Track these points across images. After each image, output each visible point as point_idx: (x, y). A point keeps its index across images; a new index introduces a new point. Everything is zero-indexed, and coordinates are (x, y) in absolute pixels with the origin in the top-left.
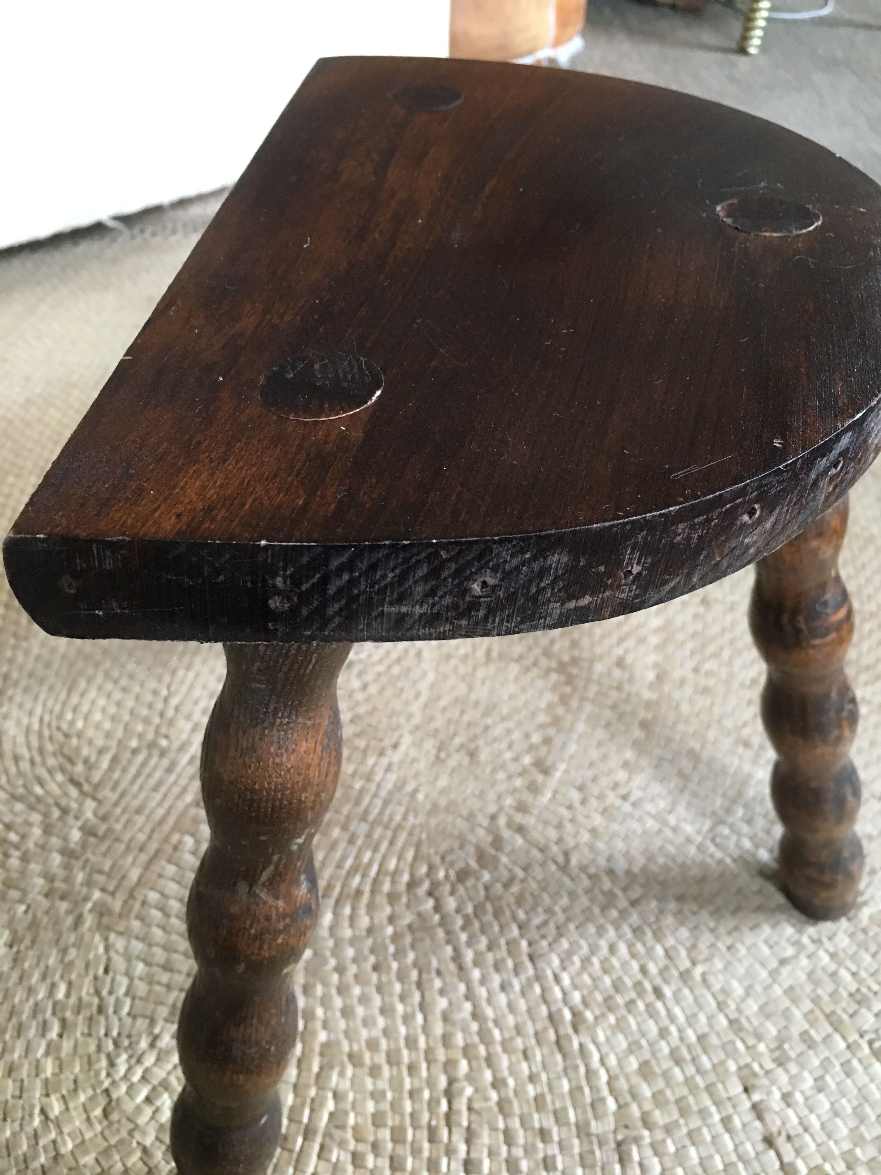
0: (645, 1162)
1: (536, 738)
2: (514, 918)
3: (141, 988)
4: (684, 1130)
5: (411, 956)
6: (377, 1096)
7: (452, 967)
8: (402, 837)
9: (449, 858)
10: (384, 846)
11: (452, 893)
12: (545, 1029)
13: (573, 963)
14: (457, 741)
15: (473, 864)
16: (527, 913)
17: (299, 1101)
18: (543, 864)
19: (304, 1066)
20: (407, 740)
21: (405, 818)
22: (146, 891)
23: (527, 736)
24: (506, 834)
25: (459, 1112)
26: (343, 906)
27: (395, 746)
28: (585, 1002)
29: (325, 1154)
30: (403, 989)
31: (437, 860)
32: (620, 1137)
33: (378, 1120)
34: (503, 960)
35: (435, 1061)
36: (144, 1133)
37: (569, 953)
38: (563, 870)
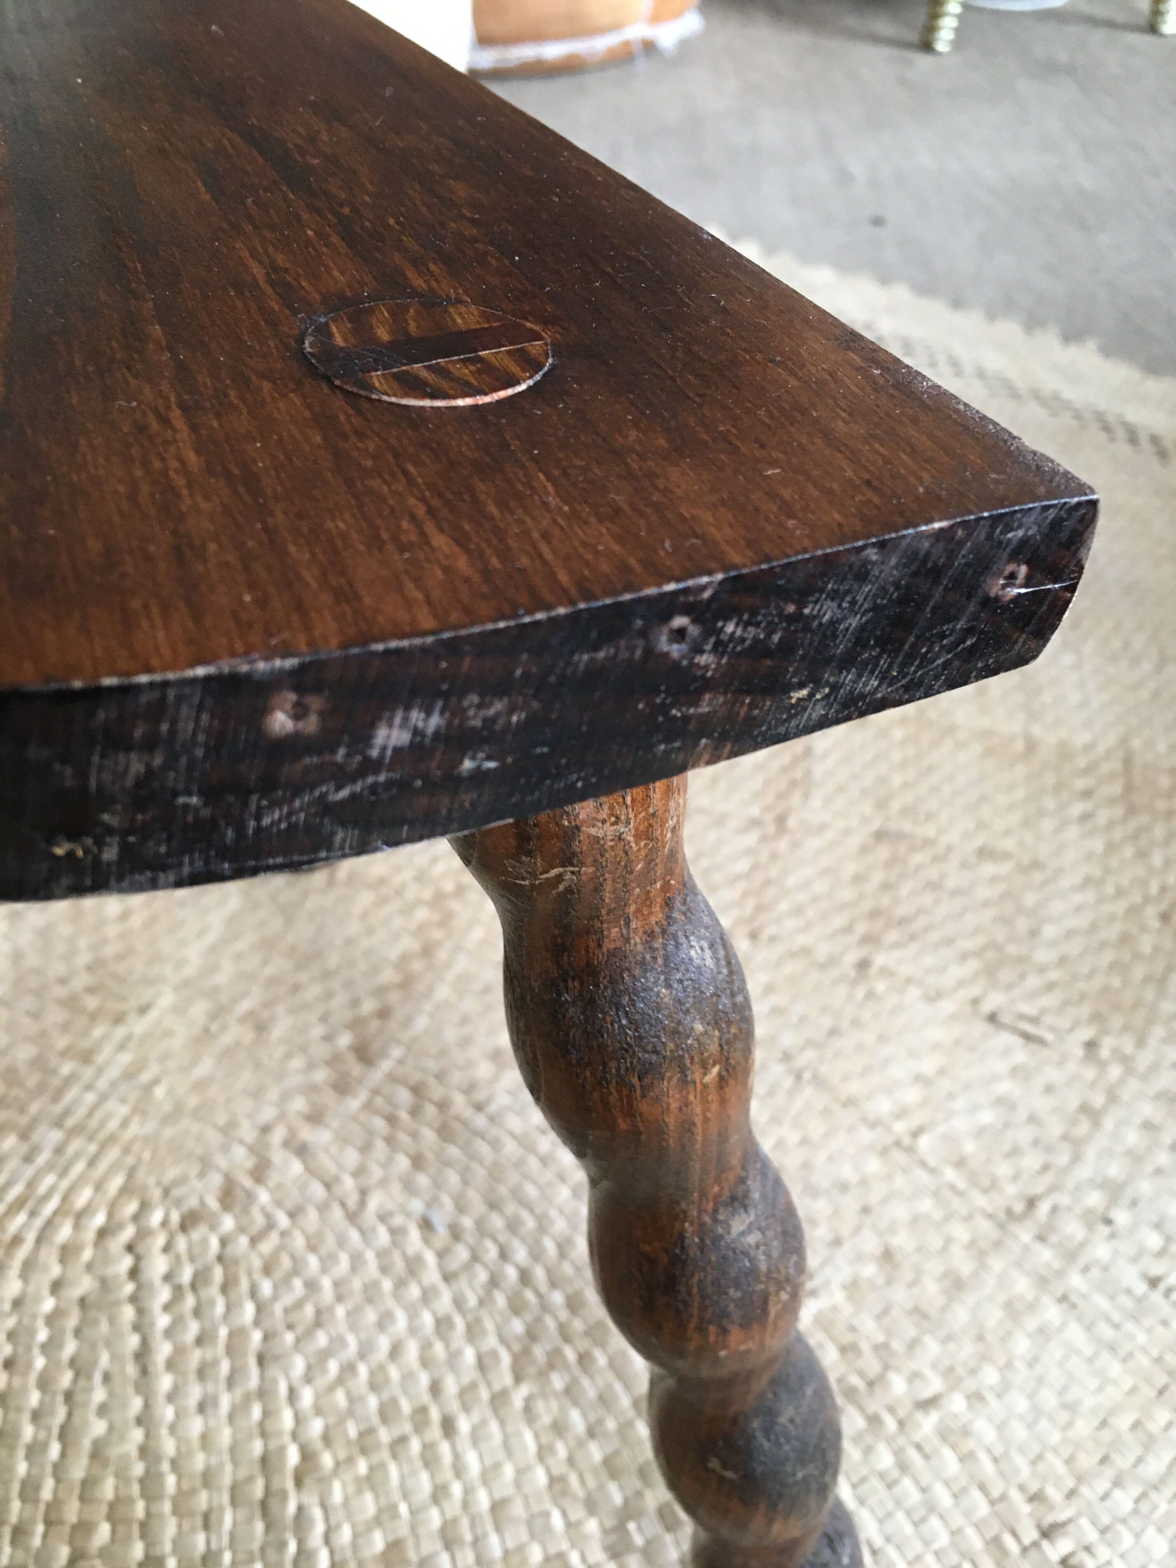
1: (367, 1007)
2: (254, 1293)
5: (70, 1347)
7: (131, 1370)
8: (112, 1154)
9: (176, 1192)
10: (80, 1166)
11: (167, 1248)
12: (250, 1479)
13: (325, 1372)
14: (245, 1005)
15: (213, 1203)
16: (275, 1287)
18: (323, 1208)
20: (167, 999)
21: (125, 1123)
23: (355, 1003)
24: (277, 1155)
27: (143, 1010)
28: (327, 1439)
30: (42, 1402)
31: (156, 1194)
34: (216, 1362)
37: (324, 1355)
38: (353, 1217)
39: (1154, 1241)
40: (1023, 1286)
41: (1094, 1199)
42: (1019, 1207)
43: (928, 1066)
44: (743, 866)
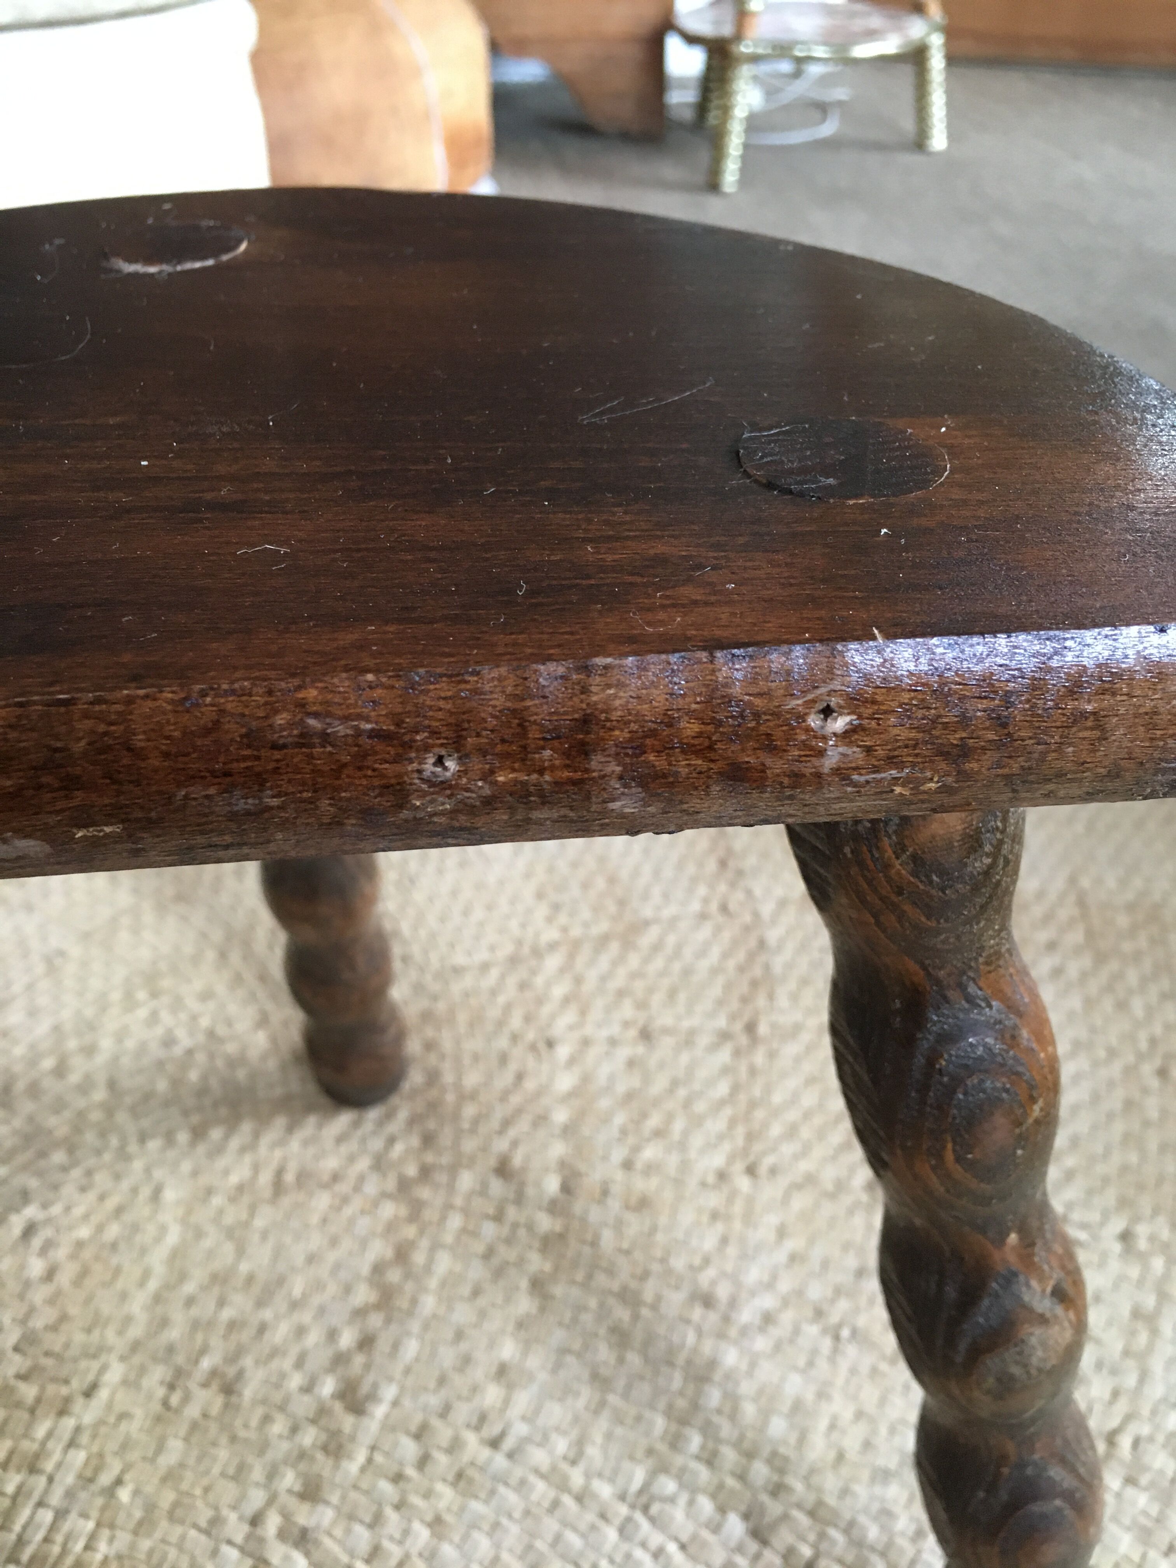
20: (115, 1373)
21: (91, 1544)
24: (275, 1552)
27: (89, 1393)
44: (723, 1089)
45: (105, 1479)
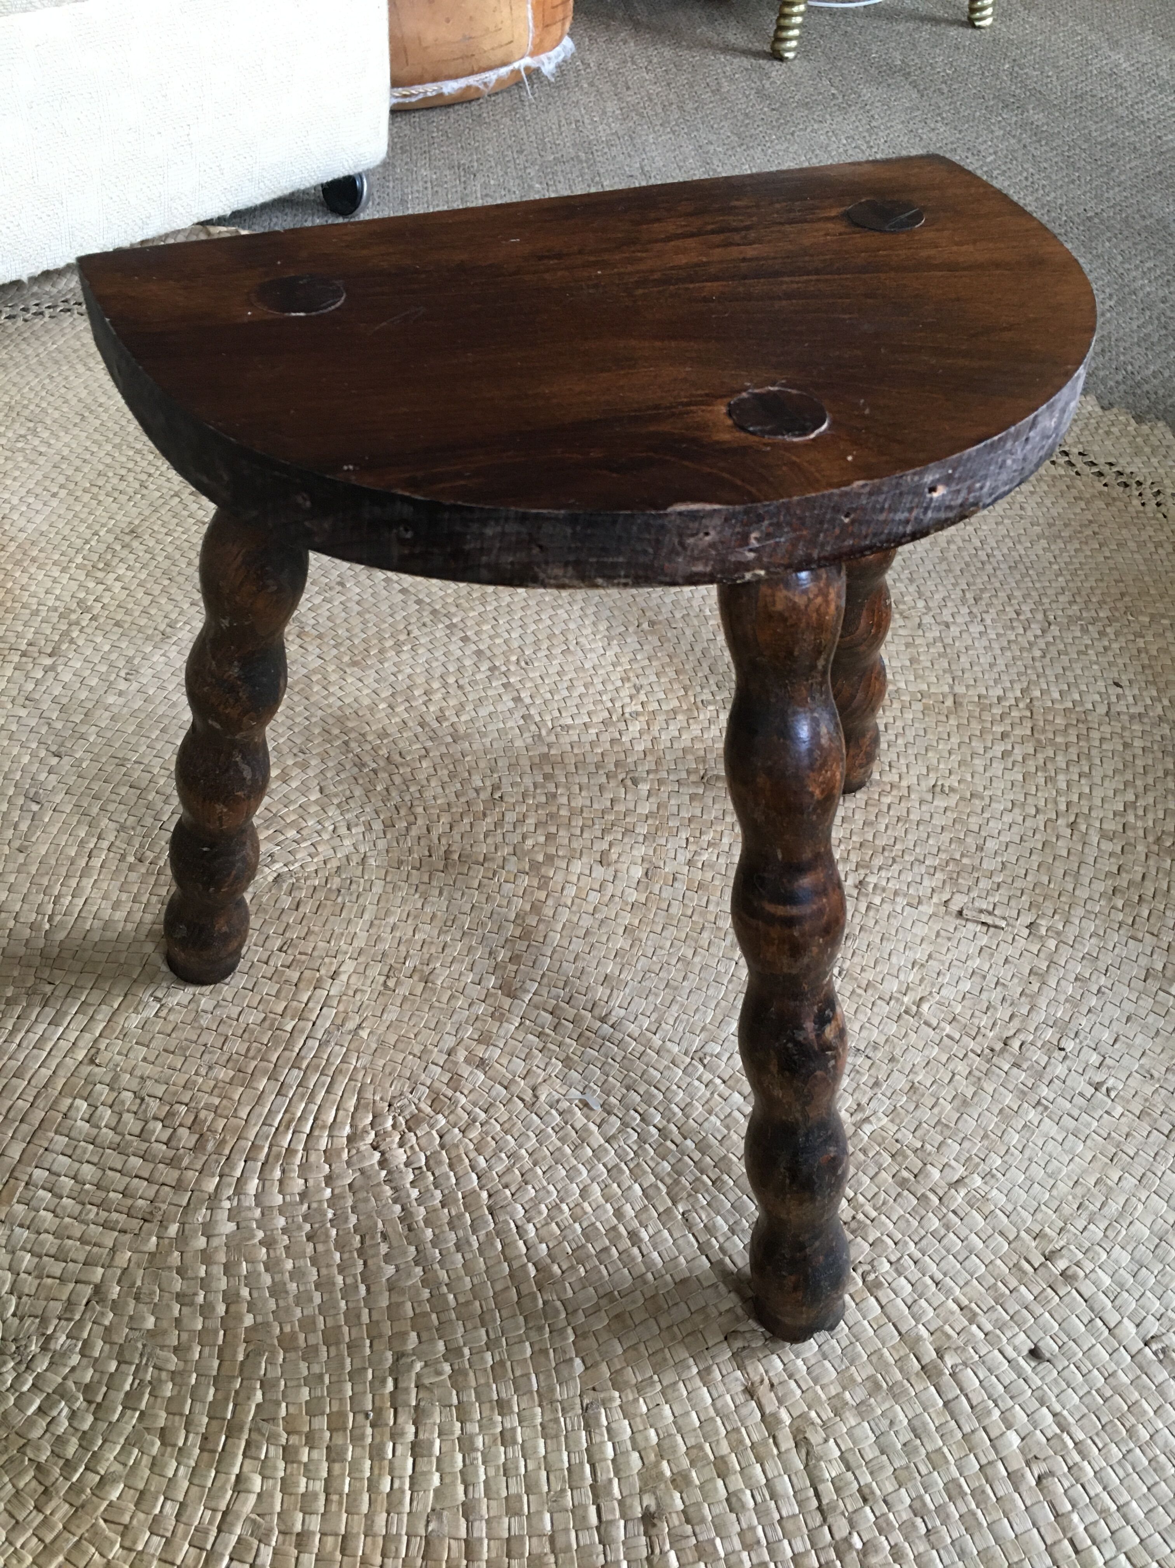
0: (613, 1425)
1: (502, 955)
2: (473, 1168)
3: (29, 1283)
4: (659, 1387)
5: (352, 1219)
6: (313, 1380)
7: (401, 1229)
8: (342, 1083)
9: (397, 1105)
10: (320, 1095)
11: (401, 1144)
12: (506, 1290)
13: (540, 1213)
14: (409, 965)
15: (426, 1108)
16: (488, 1161)
17: (220, 1396)
18: (507, 1103)
19: (227, 1355)
21: (345, 1060)
22: (29, 1170)
23: (492, 954)
24: (465, 1071)
25: (407, 1390)
26: (272, 1171)
27: (334, 976)
28: (551, 1255)
29: (253, 1452)
30: (343, 1259)
31: (383, 1107)
32: (586, 1401)
33: (313, 1409)
34: (460, 1216)
35: (380, 1336)
36: (38, 1449)
37: (536, 1202)
38: (530, 1107)
39: (1095, 1059)
40: (1009, 1099)
41: (1049, 1034)
42: (999, 1046)
43: (920, 954)
45: (351, 1025)
